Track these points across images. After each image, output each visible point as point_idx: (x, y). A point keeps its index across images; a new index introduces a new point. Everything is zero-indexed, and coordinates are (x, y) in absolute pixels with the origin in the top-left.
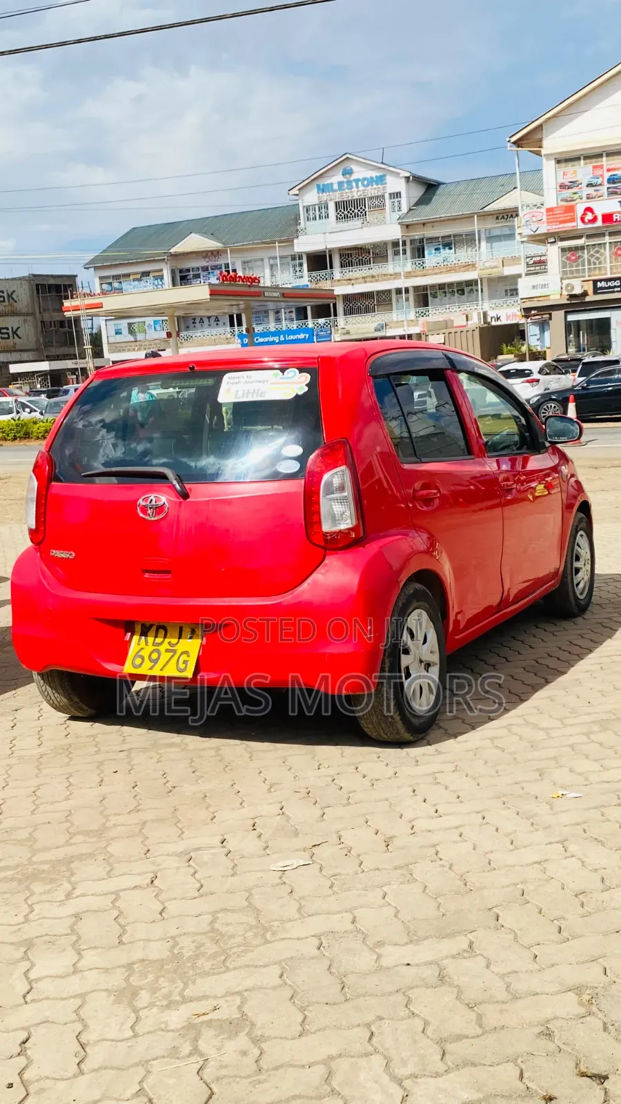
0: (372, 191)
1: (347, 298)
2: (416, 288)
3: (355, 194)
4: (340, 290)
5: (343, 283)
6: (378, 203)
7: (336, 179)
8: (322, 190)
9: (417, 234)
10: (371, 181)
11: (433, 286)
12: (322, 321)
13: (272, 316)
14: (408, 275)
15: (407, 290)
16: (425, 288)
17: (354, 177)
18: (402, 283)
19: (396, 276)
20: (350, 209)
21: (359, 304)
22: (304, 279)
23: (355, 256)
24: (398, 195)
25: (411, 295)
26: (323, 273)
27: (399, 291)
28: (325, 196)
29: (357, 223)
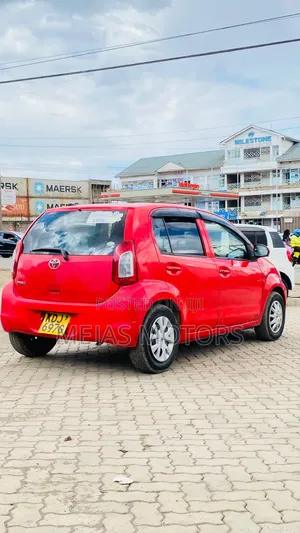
0: (264, 144)
1: (246, 197)
2: (284, 194)
3: (255, 145)
4: (243, 193)
5: (243, 190)
6: (266, 150)
7: (245, 137)
8: (237, 142)
9: (286, 167)
10: (263, 139)
11: (293, 194)
12: (232, 209)
13: (206, 204)
14: (280, 187)
15: (279, 195)
16: (289, 194)
17: (255, 136)
18: (276, 192)
19: (274, 187)
20: (252, 153)
21: (253, 200)
22: (224, 188)
23: (251, 176)
24: (277, 147)
25: (281, 197)
26: (234, 184)
27: (274, 195)
28: (238, 146)
29: (255, 160)
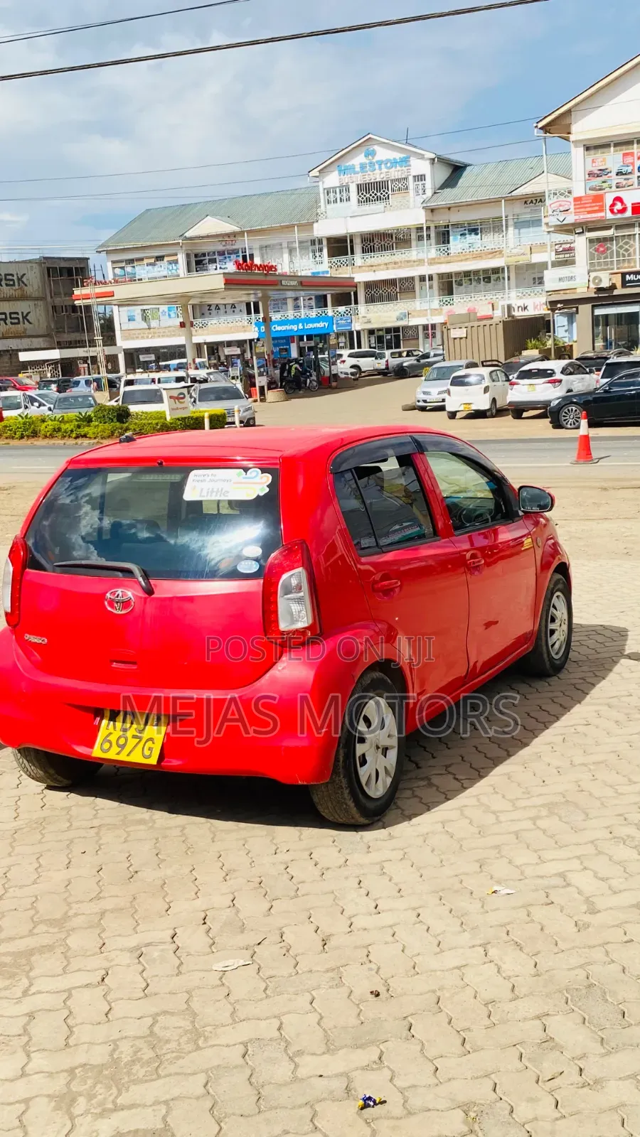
0: (395, 173)
1: (369, 285)
2: (441, 276)
3: (377, 176)
4: (361, 277)
5: (363, 269)
6: (401, 185)
7: (359, 159)
8: (343, 172)
9: (442, 220)
10: (394, 163)
11: (458, 274)
12: (342, 309)
13: (290, 303)
14: (432, 262)
15: (431, 278)
16: (449, 275)
17: (377, 158)
18: (425, 270)
19: (420, 262)
20: (373, 192)
21: (381, 291)
22: (321, 266)
23: (376, 242)
24: (421, 178)
25: (435, 283)
26: (343, 258)
27: (422, 279)
28: (346, 179)
29: (379, 206)
